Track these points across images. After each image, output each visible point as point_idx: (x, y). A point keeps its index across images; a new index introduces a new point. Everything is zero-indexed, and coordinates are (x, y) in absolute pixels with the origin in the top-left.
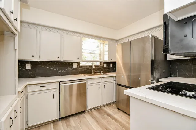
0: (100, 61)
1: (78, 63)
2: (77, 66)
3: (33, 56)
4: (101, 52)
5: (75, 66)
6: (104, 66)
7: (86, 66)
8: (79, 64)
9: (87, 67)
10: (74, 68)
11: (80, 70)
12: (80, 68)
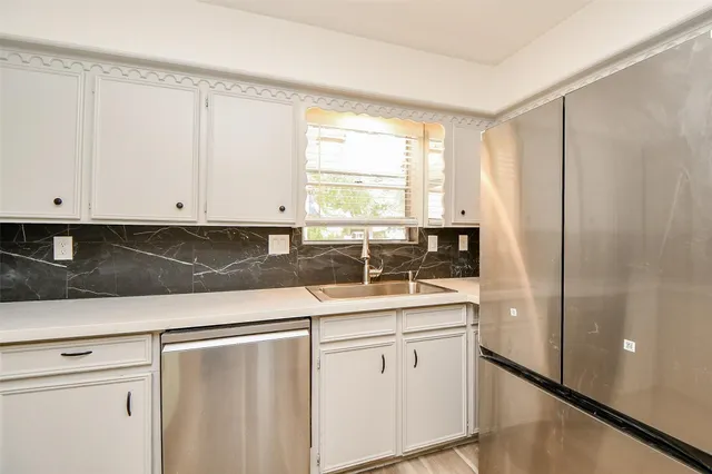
0: (405, 221)
1: (293, 232)
2: (291, 244)
3: (58, 202)
4: (412, 180)
5: (279, 246)
6: (424, 244)
7: (335, 246)
8: (300, 237)
9: (339, 252)
10: (273, 258)
11: (301, 263)
12: (305, 254)
